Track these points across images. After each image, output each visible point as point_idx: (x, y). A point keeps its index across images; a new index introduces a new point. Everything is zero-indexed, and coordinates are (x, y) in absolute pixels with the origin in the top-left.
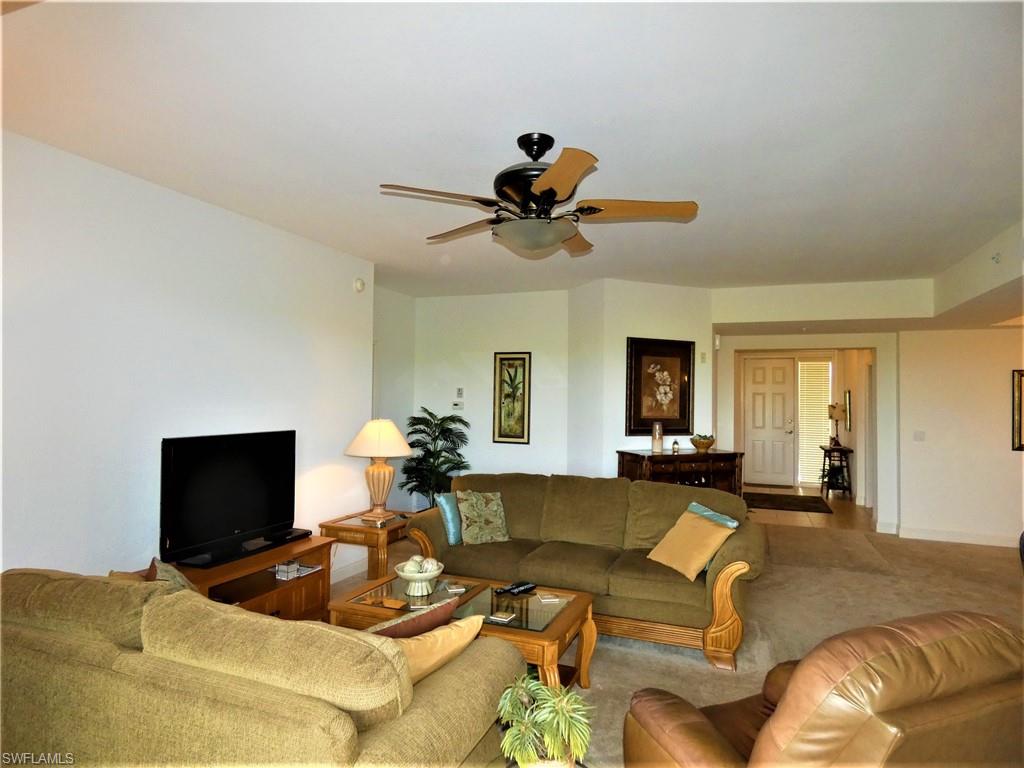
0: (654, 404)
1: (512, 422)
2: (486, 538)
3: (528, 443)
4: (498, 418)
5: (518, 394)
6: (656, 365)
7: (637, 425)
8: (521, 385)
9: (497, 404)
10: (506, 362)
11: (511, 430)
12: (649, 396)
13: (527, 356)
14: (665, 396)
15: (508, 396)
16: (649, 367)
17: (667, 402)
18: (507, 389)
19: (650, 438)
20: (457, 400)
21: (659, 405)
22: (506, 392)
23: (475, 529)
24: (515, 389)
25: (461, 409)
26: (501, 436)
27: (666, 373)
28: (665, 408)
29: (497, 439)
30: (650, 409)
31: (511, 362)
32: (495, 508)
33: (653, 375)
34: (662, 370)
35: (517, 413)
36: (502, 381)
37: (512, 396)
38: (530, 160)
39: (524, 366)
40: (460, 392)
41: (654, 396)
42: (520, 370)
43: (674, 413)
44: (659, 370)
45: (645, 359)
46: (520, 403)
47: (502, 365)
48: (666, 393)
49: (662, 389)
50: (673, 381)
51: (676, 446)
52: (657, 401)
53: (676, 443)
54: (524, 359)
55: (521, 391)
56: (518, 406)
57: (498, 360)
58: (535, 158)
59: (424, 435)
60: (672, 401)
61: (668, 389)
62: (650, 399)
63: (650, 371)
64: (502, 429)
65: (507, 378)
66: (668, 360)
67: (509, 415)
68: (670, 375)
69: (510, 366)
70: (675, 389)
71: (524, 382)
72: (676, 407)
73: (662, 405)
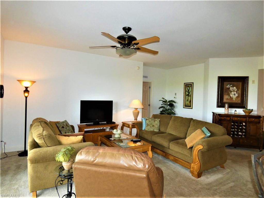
0: (229, 98)
1: (188, 103)
2: (152, 130)
3: (192, 109)
4: (185, 102)
5: (190, 95)
6: (231, 85)
7: (221, 104)
8: (190, 92)
9: (184, 97)
10: (187, 86)
11: (188, 105)
12: (227, 95)
13: (192, 84)
14: (234, 95)
15: (187, 95)
16: (227, 85)
17: (235, 97)
18: (187, 93)
19: (224, 108)
20: (175, 96)
21: (231, 98)
22: (187, 94)
23: (149, 127)
24: (189, 93)
25: (176, 99)
26: (185, 106)
27: (235, 88)
28: (234, 99)
29: (184, 107)
30: (227, 99)
31: (188, 85)
32: (157, 123)
33: (229, 88)
34: (233, 86)
35: (189, 100)
36: (186, 91)
37: (188, 95)
38: (126, 34)
39: (191, 86)
40: (176, 94)
41: (229, 95)
42: (190, 88)
43: (239, 101)
44: (232, 87)
45: (225, 83)
46: (190, 97)
47: (186, 86)
48: (234, 94)
49: (233, 93)
50: (238, 90)
51: (235, 112)
52: (230, 97)
53: (236, 111)
54: (191, 85)
55: (190, 94)
56: (190, 98)
57: (185, 85)
58: (127, 33)
59: (164, 105)
60: (237, 97)
61: (235, 93)
62: (227, 96)
63: (228, 87)
64: (186, 104)
65: (187, 90)
66: (235, 83)
67: (187, 100)
68: (236, 88)
69: (188, 87)
70: (239, 93)
71: (191, 91)
72: (240, 99)
73: (233, 98)
